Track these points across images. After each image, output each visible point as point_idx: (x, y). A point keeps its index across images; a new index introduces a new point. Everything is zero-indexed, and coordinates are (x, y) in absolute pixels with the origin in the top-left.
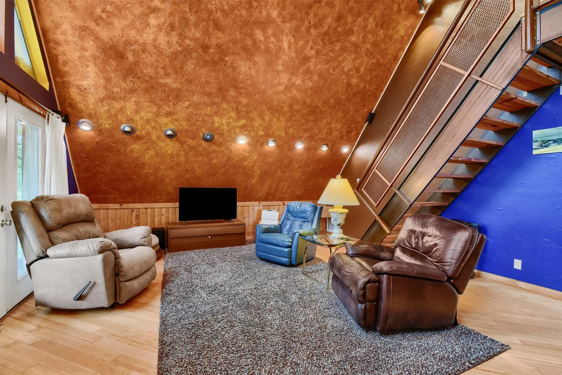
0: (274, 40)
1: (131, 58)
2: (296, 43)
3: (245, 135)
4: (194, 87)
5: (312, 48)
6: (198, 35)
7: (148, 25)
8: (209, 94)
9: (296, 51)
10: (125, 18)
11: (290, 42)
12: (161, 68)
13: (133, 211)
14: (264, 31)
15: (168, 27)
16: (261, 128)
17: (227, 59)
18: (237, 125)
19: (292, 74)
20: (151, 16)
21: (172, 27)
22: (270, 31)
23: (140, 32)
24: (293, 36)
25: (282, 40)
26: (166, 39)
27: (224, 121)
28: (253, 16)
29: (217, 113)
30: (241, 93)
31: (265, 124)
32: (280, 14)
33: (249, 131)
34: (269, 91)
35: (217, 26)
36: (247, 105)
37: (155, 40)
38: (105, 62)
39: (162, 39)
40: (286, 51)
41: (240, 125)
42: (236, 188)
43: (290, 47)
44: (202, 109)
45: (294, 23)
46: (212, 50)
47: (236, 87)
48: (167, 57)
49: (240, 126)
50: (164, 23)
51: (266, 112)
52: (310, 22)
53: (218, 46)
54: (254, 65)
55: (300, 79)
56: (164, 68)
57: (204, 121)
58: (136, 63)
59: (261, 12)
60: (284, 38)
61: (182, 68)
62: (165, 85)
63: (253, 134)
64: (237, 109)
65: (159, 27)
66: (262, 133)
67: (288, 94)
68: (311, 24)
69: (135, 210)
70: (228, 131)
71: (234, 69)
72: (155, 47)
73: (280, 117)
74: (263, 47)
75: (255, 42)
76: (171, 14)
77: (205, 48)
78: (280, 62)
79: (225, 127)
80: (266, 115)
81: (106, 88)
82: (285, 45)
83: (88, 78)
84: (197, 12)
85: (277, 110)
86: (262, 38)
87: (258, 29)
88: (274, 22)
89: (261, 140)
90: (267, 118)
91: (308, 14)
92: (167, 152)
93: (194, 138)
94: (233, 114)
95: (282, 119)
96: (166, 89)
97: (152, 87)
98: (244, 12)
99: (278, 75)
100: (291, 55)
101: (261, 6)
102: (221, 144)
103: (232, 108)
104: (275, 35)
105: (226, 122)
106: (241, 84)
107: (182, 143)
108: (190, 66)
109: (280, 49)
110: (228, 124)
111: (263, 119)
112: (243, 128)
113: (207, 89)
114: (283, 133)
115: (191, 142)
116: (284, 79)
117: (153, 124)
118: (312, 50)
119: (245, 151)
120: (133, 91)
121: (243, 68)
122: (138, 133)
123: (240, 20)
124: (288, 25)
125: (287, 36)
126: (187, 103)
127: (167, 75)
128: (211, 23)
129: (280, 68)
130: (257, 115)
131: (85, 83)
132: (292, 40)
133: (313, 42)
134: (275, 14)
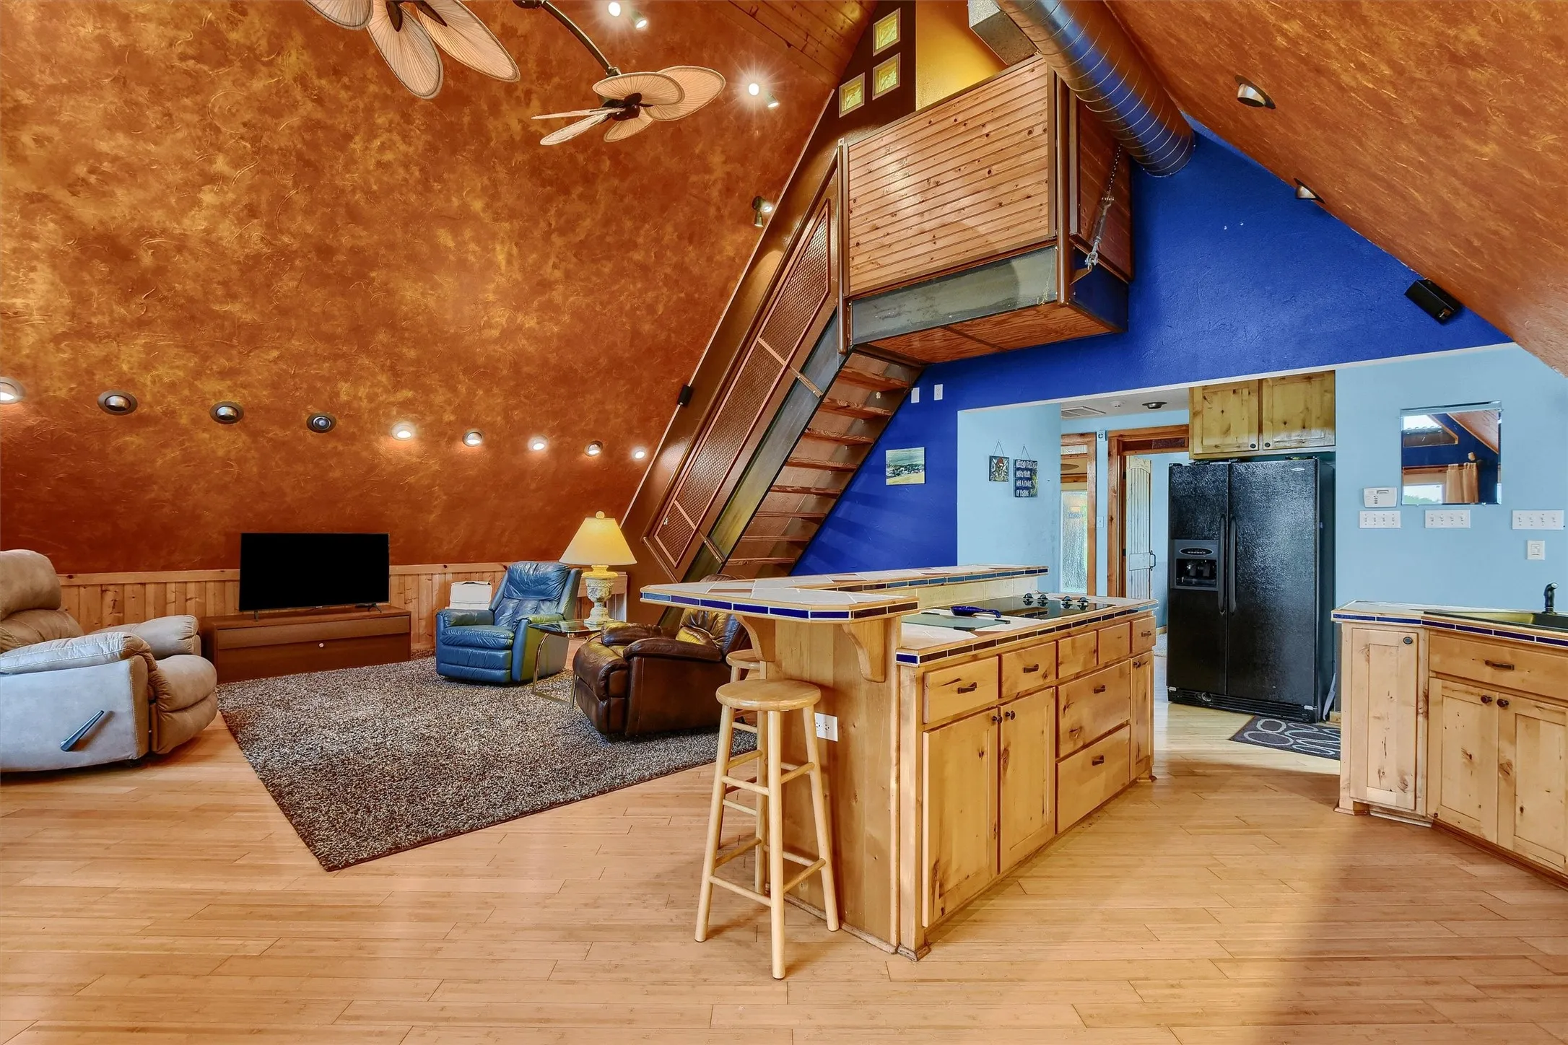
0: (477, 249)
1: (147, 259)
2: (522, 256)
3: (412, 420)
4: (293, 322)
5: (555, 267)
6: (309, 229)
7: (196, 203)
8: (330, 338)
9: (522, 269)
10: (144, 186)
11: (510, 255)
12: (219, 283)
13: (103, 592)
14: (455, 232)
15: (242, 210)
16: (449, 409)
17: (373, 274)
18: (392, 399)
19: (517, 309)
20: (206, 188)
21: (252, 212)
22: (468, 234)
23: (177, 215)
24: (516, 244)
25: (494, 249)
26: (237, 231)
27: (362, 392)
28: (431, 205)
29: (345, 376)
30: (402, 338)
31: (457, 401)
32: (488, 206)
33: (421, 413)
34: (467, 338)
35: (354, 216)
36: (418, 362)
37: (208, 231)
38: (80, 264)
39: (227, 232)
40: (503, 268)
41: (401, 400)
42: (385, 533)
43: (509, 262)
44: (309, 365)
45: (517, 224)
46: (341, 258)
47: (393, 327)
48: (235, 263)
49: (399, 403)
50: (234, 203)
51: (461, 377)
52: (550, 225)
53: (354, 252)
54: (432, 288)
55: (533, 319)
56: (225, 284)
57: (312, 389)
58: (159, 271)
59: (448, 200)
60: (498, 248)
61: (269, 286)
62: (225, 316)
63: (429, 419)
64: (392, 368)
65: (223, 210)
66: (452, 418)
67: (509, 345)
68: (553, 227)
69: (111, 588)
70: (371, 411)
71: (390, 293)
72: (208, 243)
73: (492, 388)
74: (452, 257)
75: (435, 247)
76: (252, 189)
77: (325, 252)
78: (492, 286)
79: (364, 404)
80: (460, 382)
81: (73, 315)
82: (501, 258)
83: (29, 292)
84: (310, 189)
85: (484, 374)
86: (451, 244)
87: (443, 227)
88: (475, 217)
89: (450, 432)
90: (462, 389)
91: (546, 211)
92: (214, 452)
93: (285, 425)
94: (383, 378)
95: (495, 390)
96: (226, 323)
97: (193, 318)
98: (413, 198)
99: (485, 308)
100: (514, 277)
101: (448, 190)
102: (352, 438)
103: (382, 366)
104: (478, 241)
105: (368, 393)
106: (405, 320)
107: (255, 435)
108: (287, 283)
109: (491, 265)
110: (371, 398)
111: (454, 390)
112: (406, 407)
113: (326, 327)
114: (499, 418)
115: (276, 432)
116: (500, 317)
117: (186, 392)
118: (556, 271)
119: (409, 454)
120: (141, 324)
121: (408, 294)
122: (143, 410)
123: (403, 210)
124: (506, 225)
125: (502, 242)
126: (275, 353)
127: (233, 297)
128: (342, 211)
129: (491, 297)
130: (440, 381)
131: (19, 302)
132: (515, 251)
133: (557, 257)
134: (477, 205)
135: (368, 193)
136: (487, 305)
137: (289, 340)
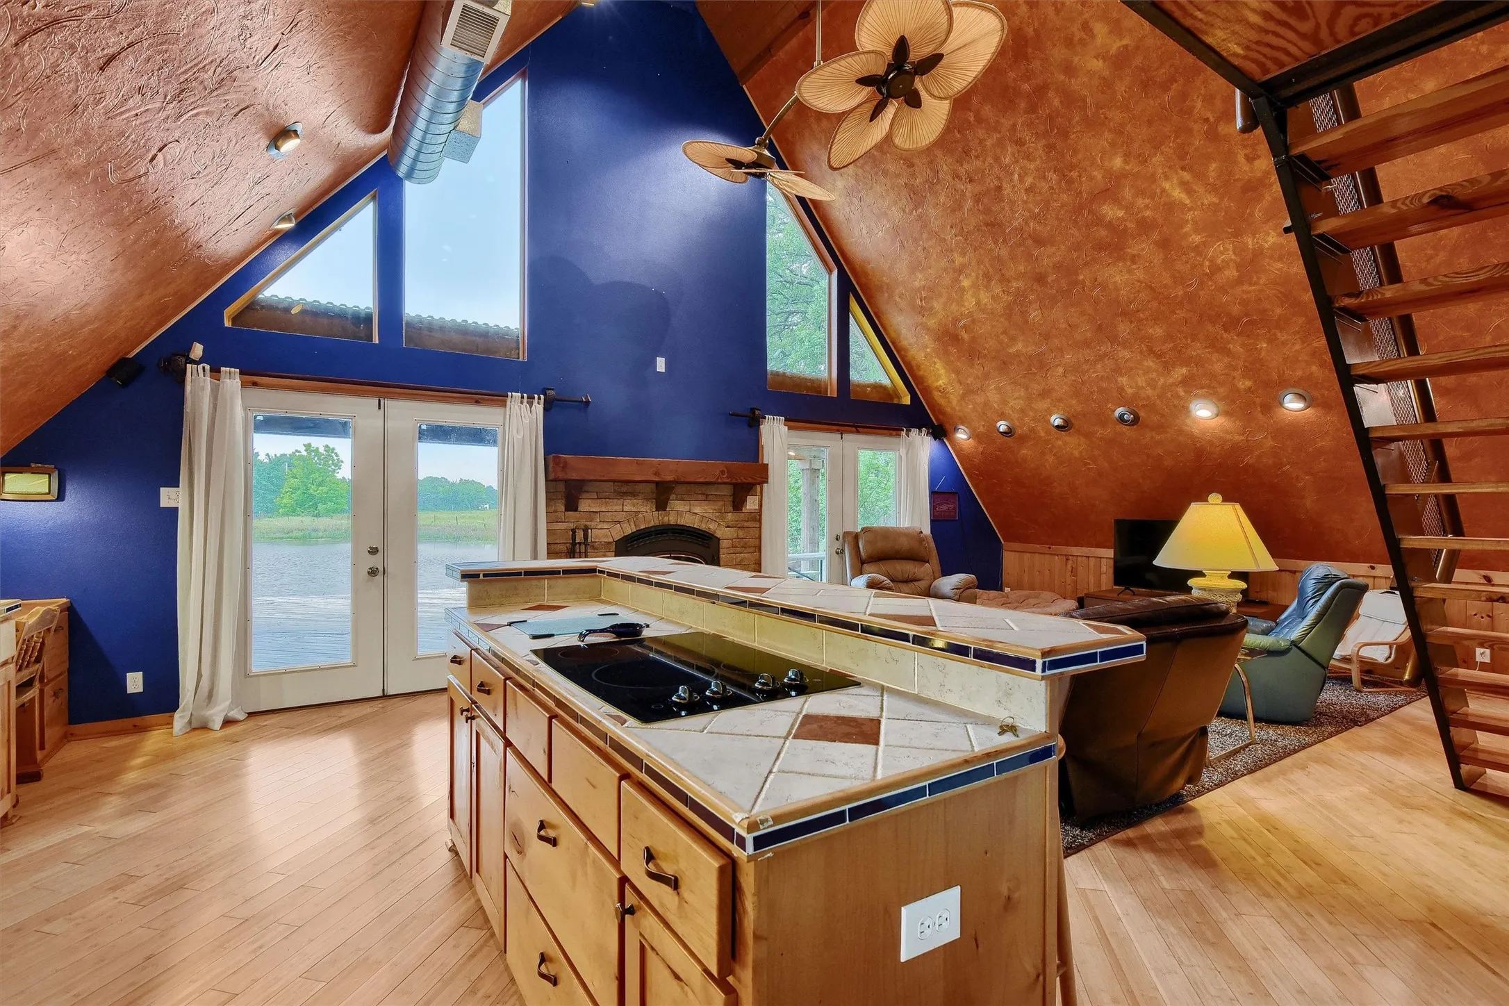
1: (966, 336)
2: (1200, 176)
3: (1203, 397)
4: (1057, 342)
5: (1250, 159)
6: (1022, 268)
8: (1085, 344)
9: (1214, 189)
11: (1185, 186)
12: (1002, 334)
14: (1117, 201)
15: (983, 280)
16: (1236, 374)
17: (1081, 277)
18: (1171, 381)
19: (1237, 235)
21: (988, 277)
22: (1127, 194)
23: (960, 302)
24: (1183, 169)
25: (1163, 191)
27: (1141, 381)
28: (1081, 192)
29: (1117, 371)
30: (1141, 320)
31: (1241, 364)
32: (1127, 156)
33: (1209, 387)
34: (1202, 293)
35: (1039, 241)
36: (1169, 337)
40: (1187, 202)
41: (1179, 379)
43: (1189, 191)
44: (1088, 371)
45: (1169, 148)
46: (1051, 278)
47: (1125, 314)
48: (1001, 317)
49: (1180, 382)
50: (977, 278)
51: (1226, 335)
52: (1207, 120)
53: (1057, 267)
54: (1134, 262)
55: (1268, 234)
56: (1005, 333)
57: (1101, 390)
58: (974, 340)
59: (1091, 179)
60: (1166, 185)
61: (1027, 322)
62: (1018, 355)
63: (1223, 390)
64: (1151, 351)
65: (975, 285)
66: (1248, 383)
67: (1258, 279)
68: (1212, 120)
70: (1159, 397)
71: (1104, 287)
72: (982, 311)
73: (1275, 334)
74: (1131, 225)
75: (1111, 226)
77: (1040, 279)
78: (1188, 228)
79: (1149, 392)
80: (1228, 342)
81: (960, 382)
82: (1178, 194)
83: (941, 376)
84: (1004, 241)
85: (1251, 322)
86: (1121, 213)
87: (1104, 204)
88: (1123, 175)
90: (1236, 347)
91: (1190, 112)
92: (1072, 454)
93: (1103, 425)
94: (1150, 364)
95: (1282, 336)
96: (1022, 359)
99: (1199, 254)
100: (1206, 202)
101: (1086, 170)
103: (1141, 352)
104: (1141, 193)
105: (1146, 382)
106: (1131, 304)
107: (1088, 436)
108: (1035, 315)
110: (1152, 384)
111: (1228, 353)
112: (1190, 383)
113: (1078, 337)
114: (1314, 368)
116: (1222, 253)
117: (1031, 414)
118: (1257, 163)
120: (986, 376)
121: (1117, 278)
122: (1019, 431)
124: (1157, 159)
125: (1167, 178)
126: (1061, 370)
127: (1014, 339)
128: (1029, 242)
129: (1197, 239)
130: (1206, 348)
132: (1187, 176)
133: (1245, 147)
134: (1118, 162)
135: (1035, 217)
136: (1197, 249)
137: (1062, 356)
